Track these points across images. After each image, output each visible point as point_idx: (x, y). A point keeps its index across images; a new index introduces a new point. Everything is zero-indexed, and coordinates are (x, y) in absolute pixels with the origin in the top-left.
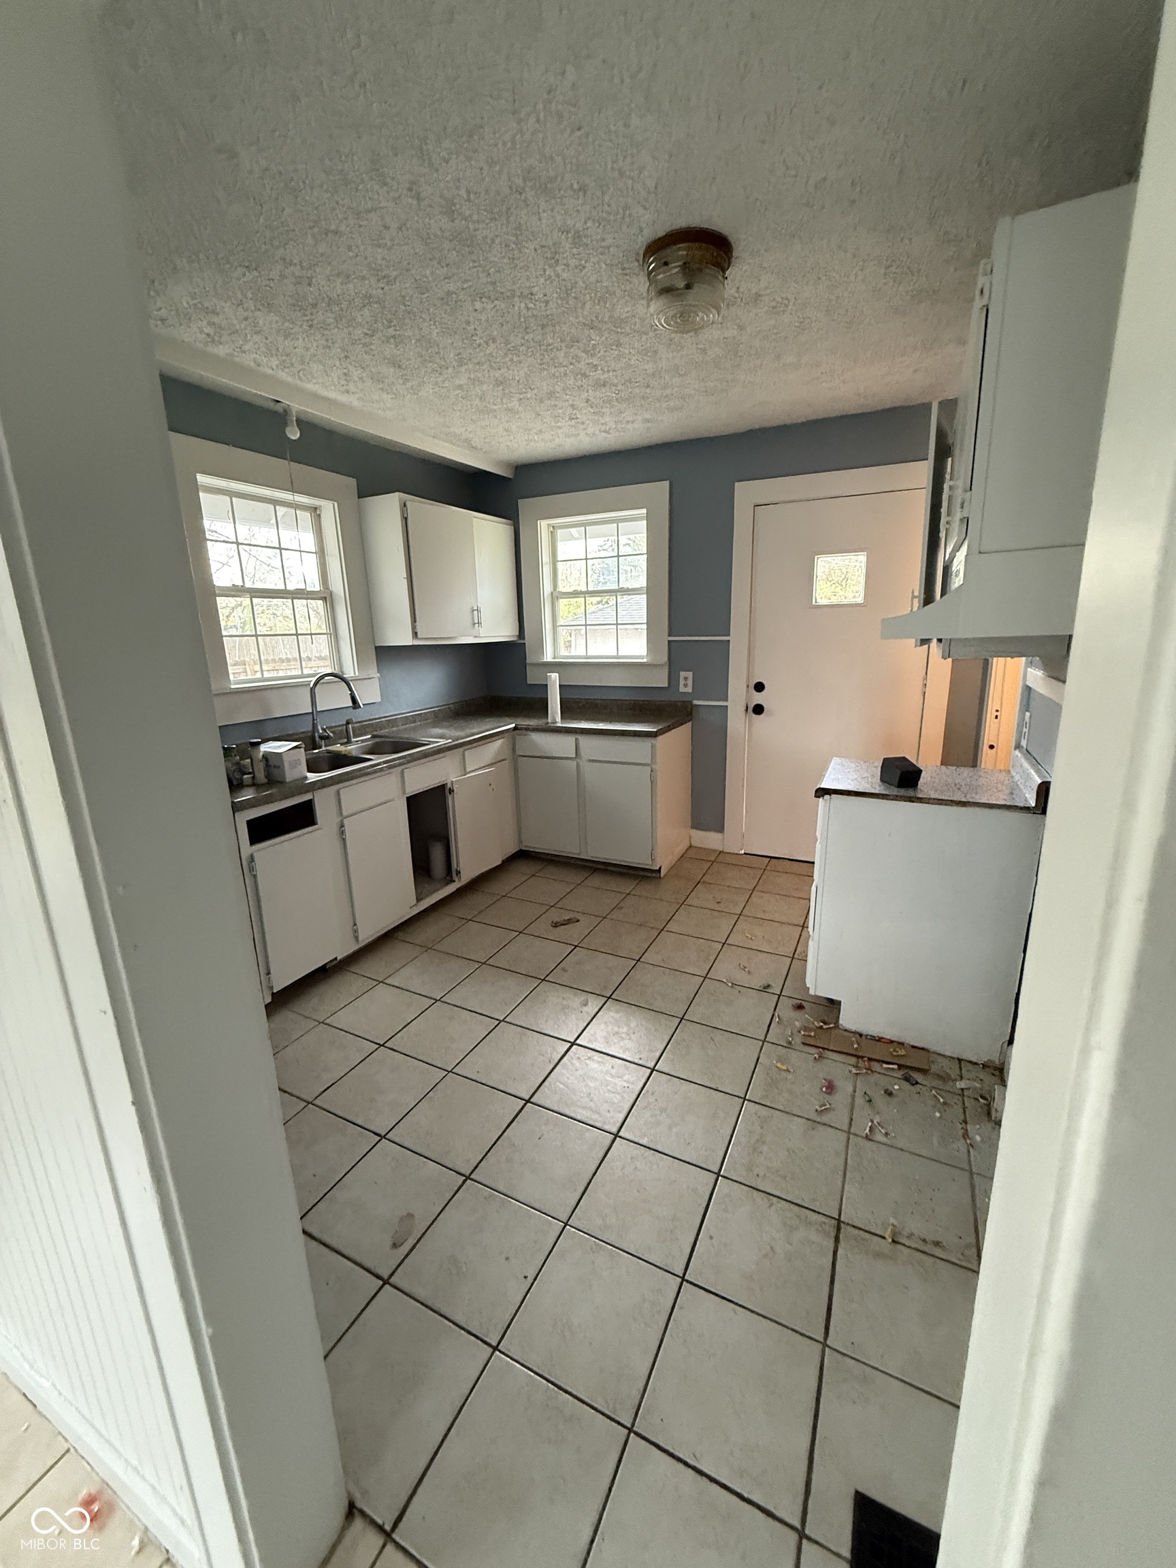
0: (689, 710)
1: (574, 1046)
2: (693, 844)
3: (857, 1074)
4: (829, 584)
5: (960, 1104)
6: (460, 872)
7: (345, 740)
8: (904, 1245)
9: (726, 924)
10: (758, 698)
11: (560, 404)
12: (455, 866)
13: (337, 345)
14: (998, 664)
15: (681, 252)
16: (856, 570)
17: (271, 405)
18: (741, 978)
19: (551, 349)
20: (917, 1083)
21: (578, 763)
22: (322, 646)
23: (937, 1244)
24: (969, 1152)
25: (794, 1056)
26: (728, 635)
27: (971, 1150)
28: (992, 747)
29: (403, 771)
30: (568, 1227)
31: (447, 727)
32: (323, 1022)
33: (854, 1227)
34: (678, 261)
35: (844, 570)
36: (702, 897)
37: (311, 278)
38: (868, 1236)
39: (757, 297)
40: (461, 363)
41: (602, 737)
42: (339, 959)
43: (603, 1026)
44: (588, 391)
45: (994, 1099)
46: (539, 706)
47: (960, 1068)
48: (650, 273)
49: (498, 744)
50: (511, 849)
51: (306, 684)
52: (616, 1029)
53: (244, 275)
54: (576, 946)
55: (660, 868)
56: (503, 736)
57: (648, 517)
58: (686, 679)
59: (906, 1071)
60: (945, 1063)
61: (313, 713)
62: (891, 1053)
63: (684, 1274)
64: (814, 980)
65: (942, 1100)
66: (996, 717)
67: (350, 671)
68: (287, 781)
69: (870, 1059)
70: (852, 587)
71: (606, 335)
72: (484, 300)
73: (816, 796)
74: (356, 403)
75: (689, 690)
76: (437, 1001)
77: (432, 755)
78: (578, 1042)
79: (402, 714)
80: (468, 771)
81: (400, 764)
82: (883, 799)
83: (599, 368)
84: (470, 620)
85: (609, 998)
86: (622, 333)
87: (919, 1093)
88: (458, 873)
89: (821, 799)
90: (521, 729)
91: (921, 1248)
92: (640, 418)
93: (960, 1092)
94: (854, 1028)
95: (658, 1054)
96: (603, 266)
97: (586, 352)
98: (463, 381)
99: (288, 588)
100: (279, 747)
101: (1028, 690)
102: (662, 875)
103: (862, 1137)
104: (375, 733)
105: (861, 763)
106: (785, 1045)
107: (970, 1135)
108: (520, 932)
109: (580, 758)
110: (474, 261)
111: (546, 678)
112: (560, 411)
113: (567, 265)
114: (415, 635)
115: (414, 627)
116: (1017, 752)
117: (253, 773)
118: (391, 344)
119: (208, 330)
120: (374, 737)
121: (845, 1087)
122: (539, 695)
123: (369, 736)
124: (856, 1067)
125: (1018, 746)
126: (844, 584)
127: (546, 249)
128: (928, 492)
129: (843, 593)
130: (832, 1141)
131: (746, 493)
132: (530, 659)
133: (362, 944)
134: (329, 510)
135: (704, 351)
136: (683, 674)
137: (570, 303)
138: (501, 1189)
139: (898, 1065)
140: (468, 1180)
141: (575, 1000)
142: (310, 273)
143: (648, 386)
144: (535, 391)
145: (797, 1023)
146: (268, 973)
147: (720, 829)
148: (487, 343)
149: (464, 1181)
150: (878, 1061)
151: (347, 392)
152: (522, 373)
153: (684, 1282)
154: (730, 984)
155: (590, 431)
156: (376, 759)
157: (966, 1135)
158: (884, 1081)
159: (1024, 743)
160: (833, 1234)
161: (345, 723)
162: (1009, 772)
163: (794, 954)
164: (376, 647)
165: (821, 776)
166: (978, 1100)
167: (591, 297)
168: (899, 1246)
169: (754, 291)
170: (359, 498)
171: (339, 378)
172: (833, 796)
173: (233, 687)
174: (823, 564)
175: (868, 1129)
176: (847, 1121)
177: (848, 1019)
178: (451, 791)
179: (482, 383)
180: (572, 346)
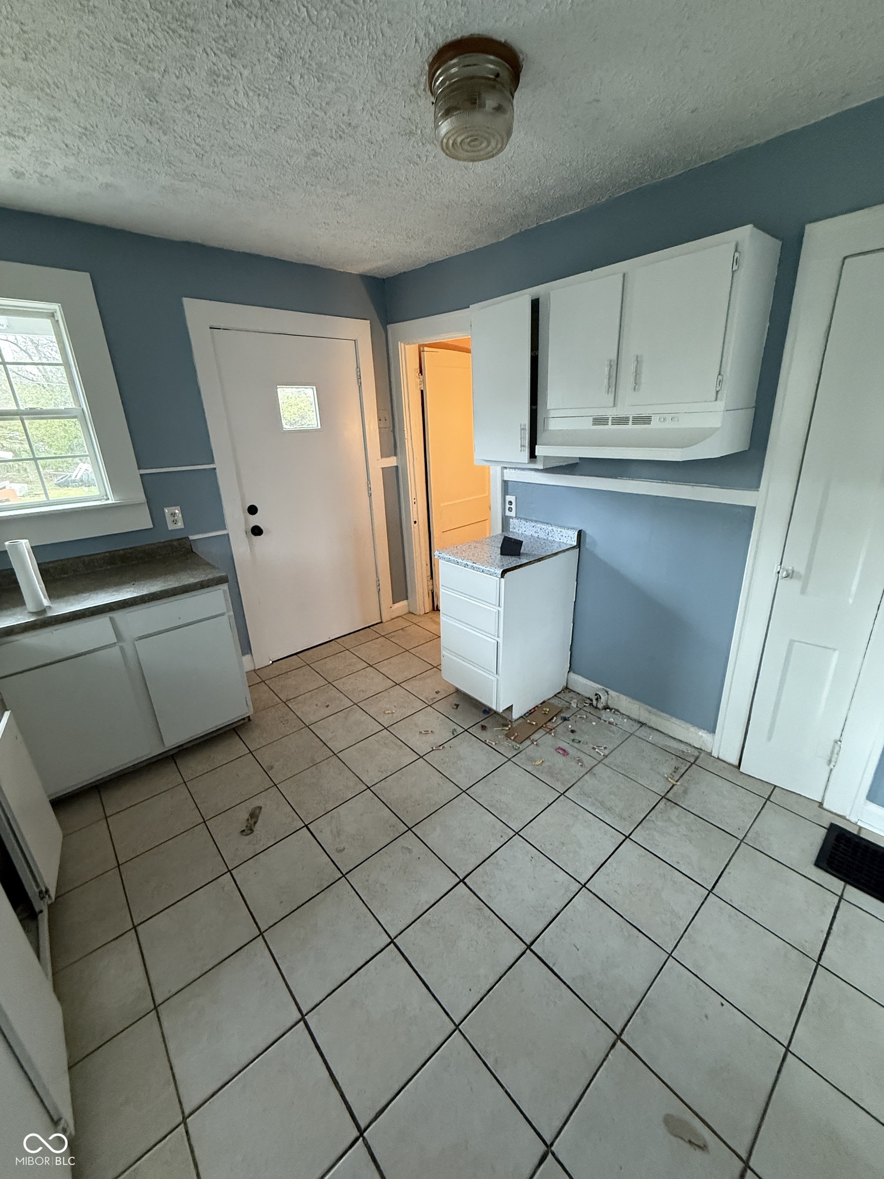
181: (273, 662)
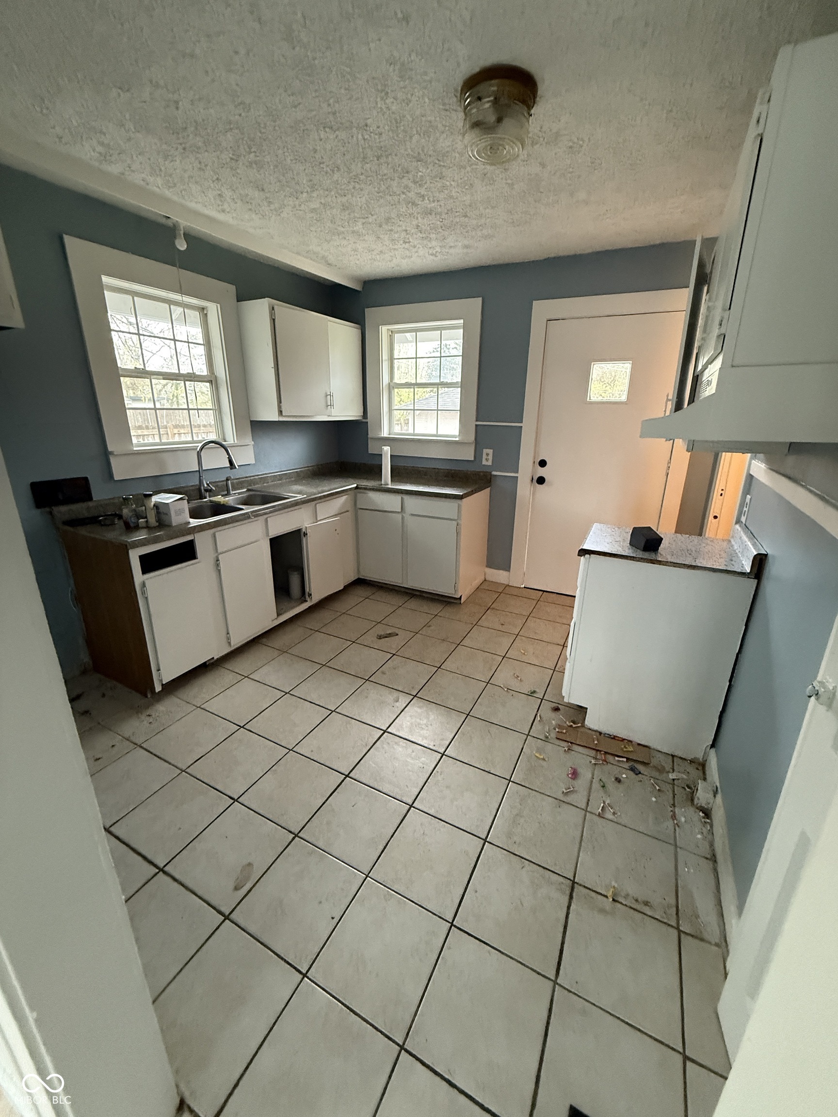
0: (489, 478)
1: (386, 734)
2: (487, 579)
3: (595, 764)
4: (602, 384)
5: (671, 792)
6: (311, 595)
7: (226, 492)
8: (621, 903)
9: (506, 642)
10: (541, 472)
11: (395, 228)
12: (308, 590)
13: (208, 168)
14: (726, 457)
15: (493, 87)
16: (622, 374)
17: (164, 221)
18: (514, 684)
19: (386, 179)
20: (640, 773)
21: (402, 516)
22: (209, 418)
23: (646, 903)
24: (675, 829)
25: (549, 747)
26: (522, 422)
27: (677, 828)
28: (715, 517)
29: (266, 519)
30: (368, 878)
31: (304, 485)
32: (199, 707)
33: (585, 887)
34: (489, 97)
35: (613, 374)
36: (490, 620)
37: (177, 102)
38: (593, 894)
39: (557, 135)
40: (313, 188)
41: (420, 497)
42: (215, 658)
43: (408, 718)
44: (417, 219)
45: (697, 789)
46: (375, 471)
47: (673, 762)
48: (466, 108)
49: (343, 499)
50: (352, 578)
51: (194, 449)
52: (418, 720)
53: (119, 95)
54: (394, 655)
55: (461, 596)
56: (346, 493)
57: (465, 327)
58: (487, 455)
59: (633, 763)
60: (662, 757)
61: (199, 471)
62: (622, 749)
63: (453, 921)
64: (568, 692)
65: (658, 788)
66: (721, 495)
67: (231, 438)
68: (174, 524)
69: (606, 753)
70: (618, 386)
71: (431, 167)
72: (327, 130)
73: (578, 555)
74: (231, 221)
75: (490, 463)
76: (286, 693)
77: (290, 507)
78: (389, 730)
79: (270, 473)
80: (318, 519)
81: (265, 514)
82: (630, 560)
83: (426, 199)
84: (324, 404)
85: (415, 696)
86: (444, 166)
87: (641, 781)
88: (310, 595)
89: (582, 558)
90: (361, 488)
91: (633, 906)
92: (460, 244)
93: (672, 782)
94: (596, 728)
95: (448, 743)
96: (427, 100)
97: (415, 182)
98: (314, 205)
99: (181, 372)
100: (168, 498)
101: (750, 478)
102: (462, 602)
103: (596, 815)
104: (250, 488)
105: (616, 529)
106: (544, 739)
107: (677, 817)
108: (354, 642)
109: (405, 513)
110: (316, 91)
111: (382, 450)
112: (396, 236)
113: (395, 98)
114: (280, 412)
115: (279, 407)
116: (737, 526)
117: (146, 517)
118: (254, 168)
119: (100, 149)
120: (248, 490)
121: (586, 774)
122: (375, 462)
123: (245, 490)
124: (595, 758)
125: (738, 521)
126: (612, 385)
127: (376, 81)
128: (686, 313)
129: (611, 391)
130: (573, 816)
131: (542, 309)
132: (371, 435)
133: (233, 648)
134: (213, 310)
135: (511, 186)
136: (485, 451)
137: (400, 136)
138: (320, 845)
139: (627, 759)
140: (297, 838)
141: (390, 697)
142: (176, 97)
143: (466, 216)
144: (375, 217)
145: (553, 722)
146: (159, 670)
147: (507, 568)
148: (333, 171)
149: (294, 838)
150: (612, 755)
151: (223, 211)
152: (364, 199)
153: (453, 927)
154: (506, 689)
155: (421, 253)
156: (247, 509)
157: (674, 817)
158: (616, 771)
159: (743, 519)
160: (568, 892)
161: (225, 479)
162: (730, 541)
163: (555, 668)
164: (252, 422)
165: (584, 538)
166: (685, 789)
167: (417, 131)
168: (617, 904)
169: (554, 131)
170: (238, 301)
171: (215, 199)
172: (592, 555)
173: (135, 449)
174: (598, 370)
175: (601, 809)
176: (585, 800)
177: (591, 721)
178: (305, 534)
179: (332, 208)
180: (403, 177)
181: (524, 587)
